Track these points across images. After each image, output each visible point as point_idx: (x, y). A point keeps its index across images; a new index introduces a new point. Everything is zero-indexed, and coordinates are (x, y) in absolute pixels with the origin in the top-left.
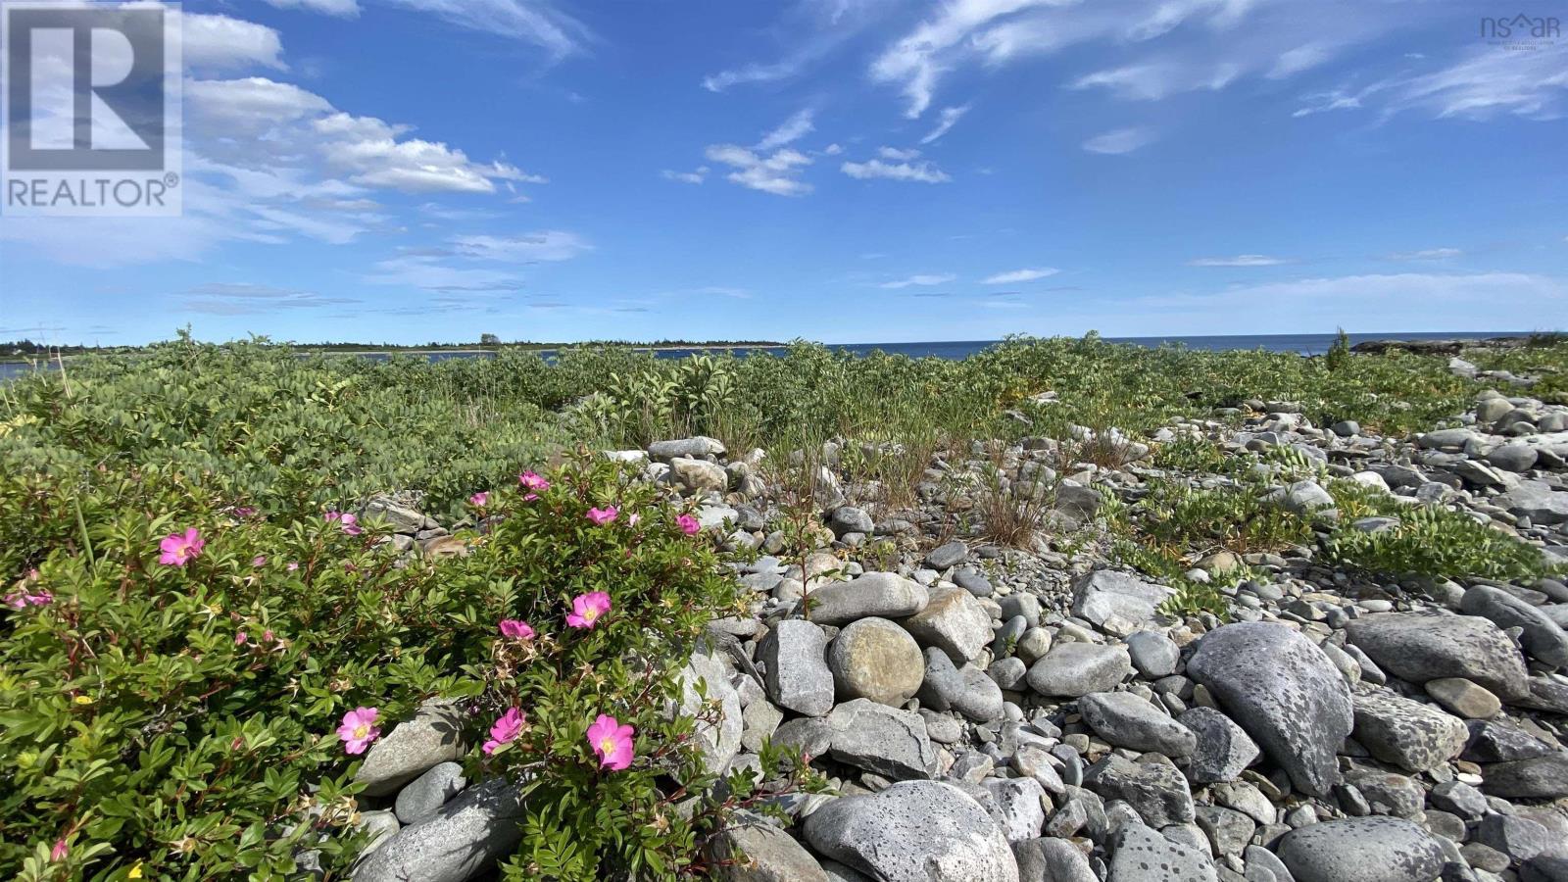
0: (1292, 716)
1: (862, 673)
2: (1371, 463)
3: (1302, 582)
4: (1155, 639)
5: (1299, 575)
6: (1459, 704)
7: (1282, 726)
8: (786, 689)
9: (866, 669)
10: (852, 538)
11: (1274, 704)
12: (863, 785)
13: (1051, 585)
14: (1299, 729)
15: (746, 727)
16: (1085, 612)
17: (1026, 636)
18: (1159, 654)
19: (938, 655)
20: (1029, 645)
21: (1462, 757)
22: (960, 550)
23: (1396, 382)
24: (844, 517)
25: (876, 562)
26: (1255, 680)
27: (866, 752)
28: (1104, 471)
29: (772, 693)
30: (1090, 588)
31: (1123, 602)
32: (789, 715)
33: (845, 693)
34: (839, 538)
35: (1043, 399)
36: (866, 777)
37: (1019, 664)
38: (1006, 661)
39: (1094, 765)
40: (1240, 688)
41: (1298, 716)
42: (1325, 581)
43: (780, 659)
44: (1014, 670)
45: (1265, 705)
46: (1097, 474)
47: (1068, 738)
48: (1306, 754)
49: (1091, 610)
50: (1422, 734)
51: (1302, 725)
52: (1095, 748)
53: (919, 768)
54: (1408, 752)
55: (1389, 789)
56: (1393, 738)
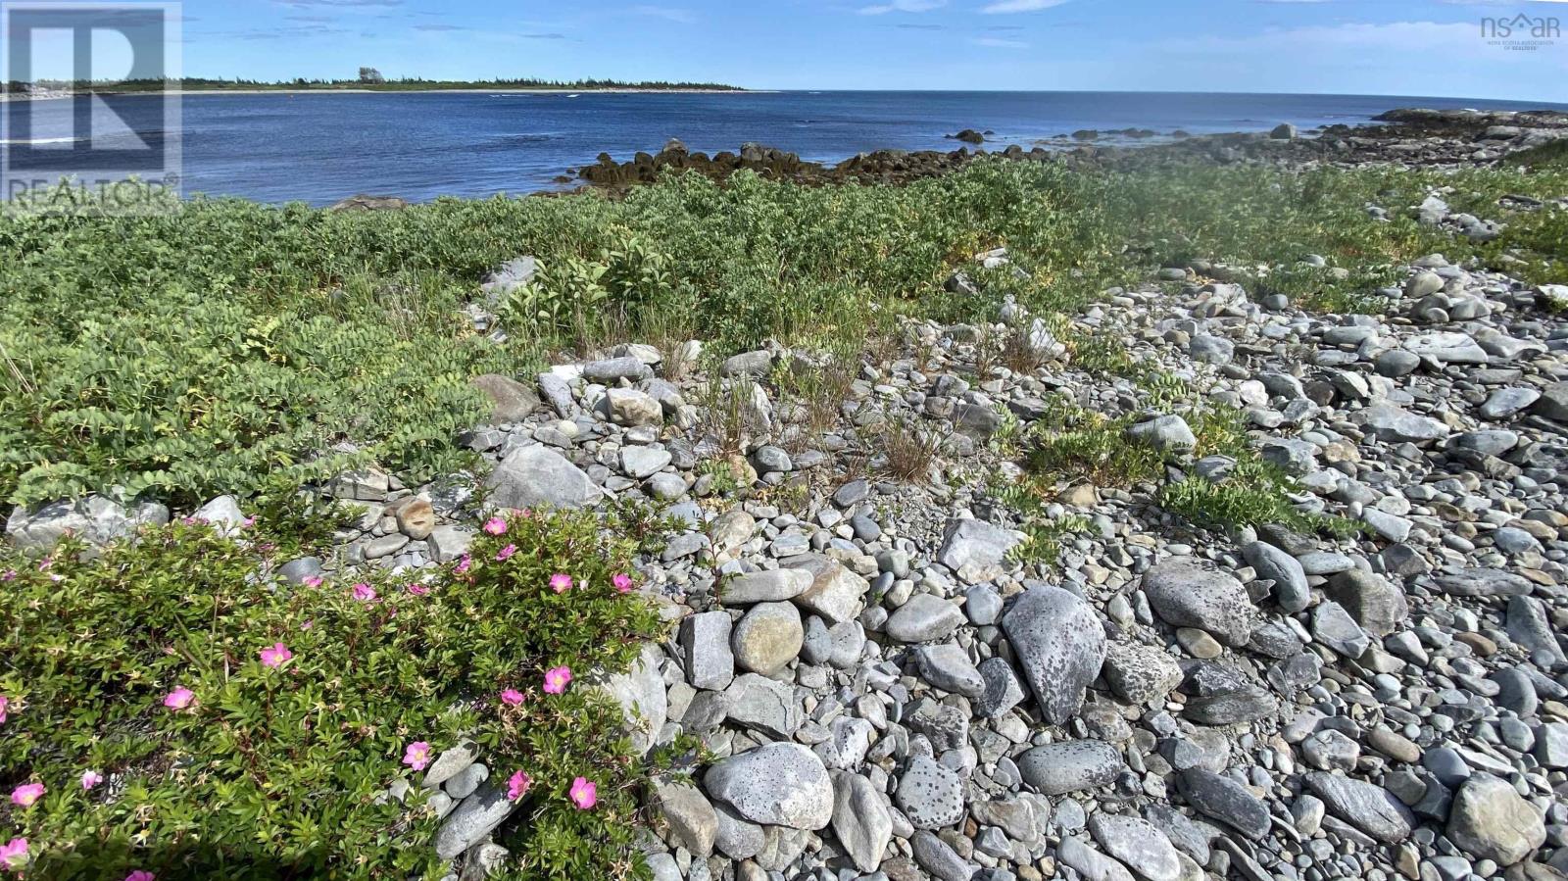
0: (1049, 677)
1: (754, 656)
2: (1269, 361)
3: (1134, 521)
4: (985, 596)
5: (1135, 513)
6: (1192, 649)
7: (1040, 684)
8: (698, 675)
9: (757, 654)
10: (773, 477)
11: (1040, 668)
12: (748, 736)
13: (930, 525)
14: (1051, 685)
15: (669, 704)
16: (946, 560)
17: (892, 589)
18: (984, 609)
19: (816, 622)
20: (893, 598)
21: (1178, 689)
22: (862, 490)
23: (1354, 234)
24: (765, 459)
25: (790, 503)
26: (1036, 644)
27: (750, 720)
28: (1018, 376)
29: (689, 678)
30: (957, 536)
31: (980, 547)
32: (699, 690)
33: (740, 669)
34: (760, 476)
35: (992, 259)
36: (749, 732)
37: (883, 613)
38: (874, 611)
39: (914, 703)
40: (1025, 650)
41: (1053, 677)
42: (1153, 521)
43: (695, 651)
44: (878, 618)
45: (1034, 667)
46: (1011, 378)
47: (904, 678)
48: (1052, 702)
49: (952, 557)
50: (1143, 682)
51: (1054, 682)
52: (921, 686)
53: (782, 731)
54: (1130, 693)
55: (1101, 724)
56: (1123, 684)
